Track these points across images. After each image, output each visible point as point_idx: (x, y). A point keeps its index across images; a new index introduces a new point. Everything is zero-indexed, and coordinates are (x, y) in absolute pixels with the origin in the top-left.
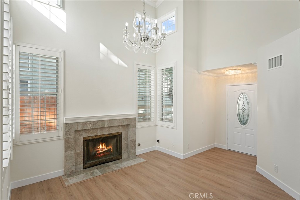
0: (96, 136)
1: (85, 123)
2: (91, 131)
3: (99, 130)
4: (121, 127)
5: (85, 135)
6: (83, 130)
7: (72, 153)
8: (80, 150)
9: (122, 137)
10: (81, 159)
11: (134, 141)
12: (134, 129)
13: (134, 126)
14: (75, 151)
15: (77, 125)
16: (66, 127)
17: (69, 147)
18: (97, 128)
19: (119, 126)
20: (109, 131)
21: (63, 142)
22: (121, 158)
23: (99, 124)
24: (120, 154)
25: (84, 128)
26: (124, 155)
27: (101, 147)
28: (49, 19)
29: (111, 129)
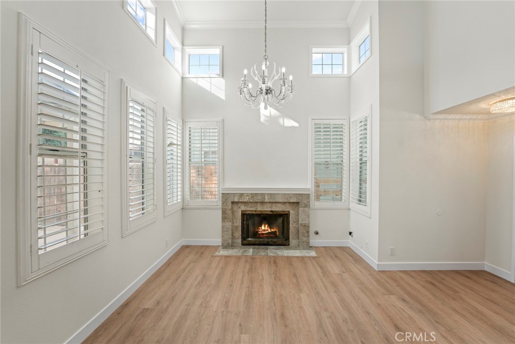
0: (255, 211)
1: (241, 195)
2: (250, 205)
3: (259, 204)
4: (288, 205)
5: (243, 208)
6: (241, 202)
7: (228, 224)
8: (239, 223)
9: (290, 218)
10: (238, 234)
11: (307, 227)
12: (306, 209)
13: (307, 206)
14: (233, 223)
15: (234, 196)
16: (223, 197)
17: (225, 218)
18: (257, 202)
19: (285, 203)
20: (271, 207)
21: (220, 212)
22: (289, 245)
23: (257, 198)
24: (288, 239)
25: (241, 201)
26: (293, 241)
27: (263, 227)
28: (209, 90)
29: (274, 205)
